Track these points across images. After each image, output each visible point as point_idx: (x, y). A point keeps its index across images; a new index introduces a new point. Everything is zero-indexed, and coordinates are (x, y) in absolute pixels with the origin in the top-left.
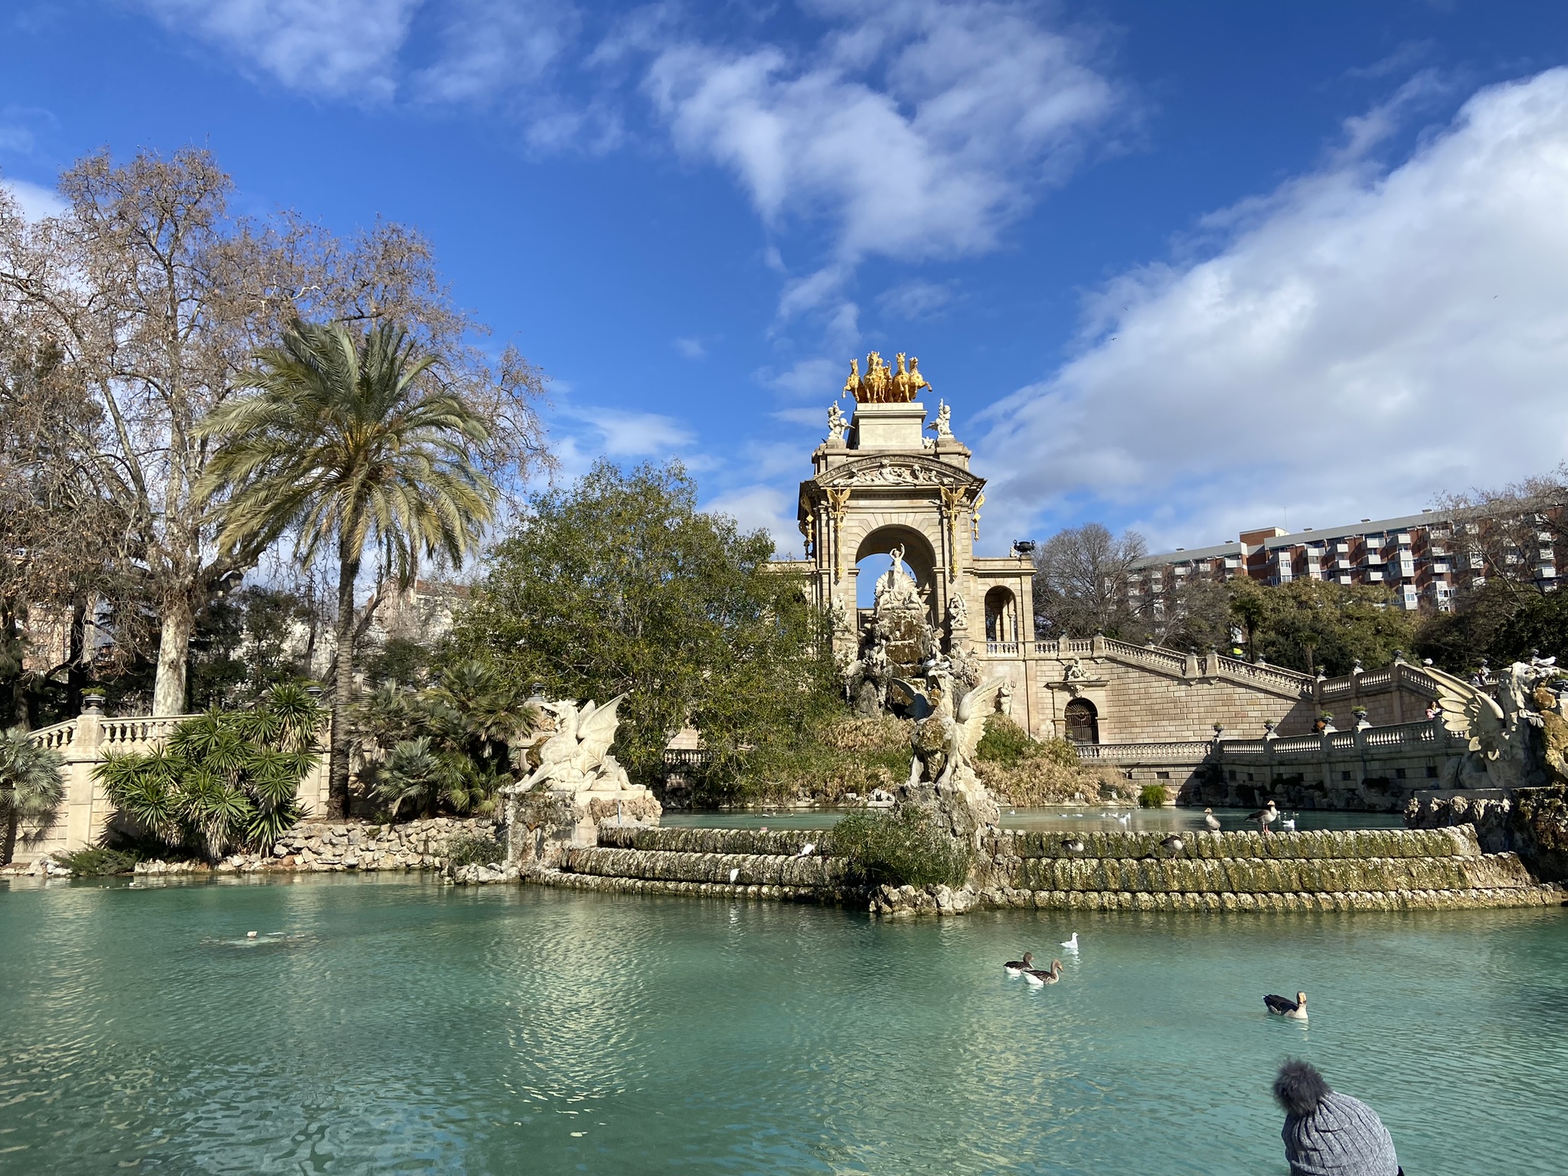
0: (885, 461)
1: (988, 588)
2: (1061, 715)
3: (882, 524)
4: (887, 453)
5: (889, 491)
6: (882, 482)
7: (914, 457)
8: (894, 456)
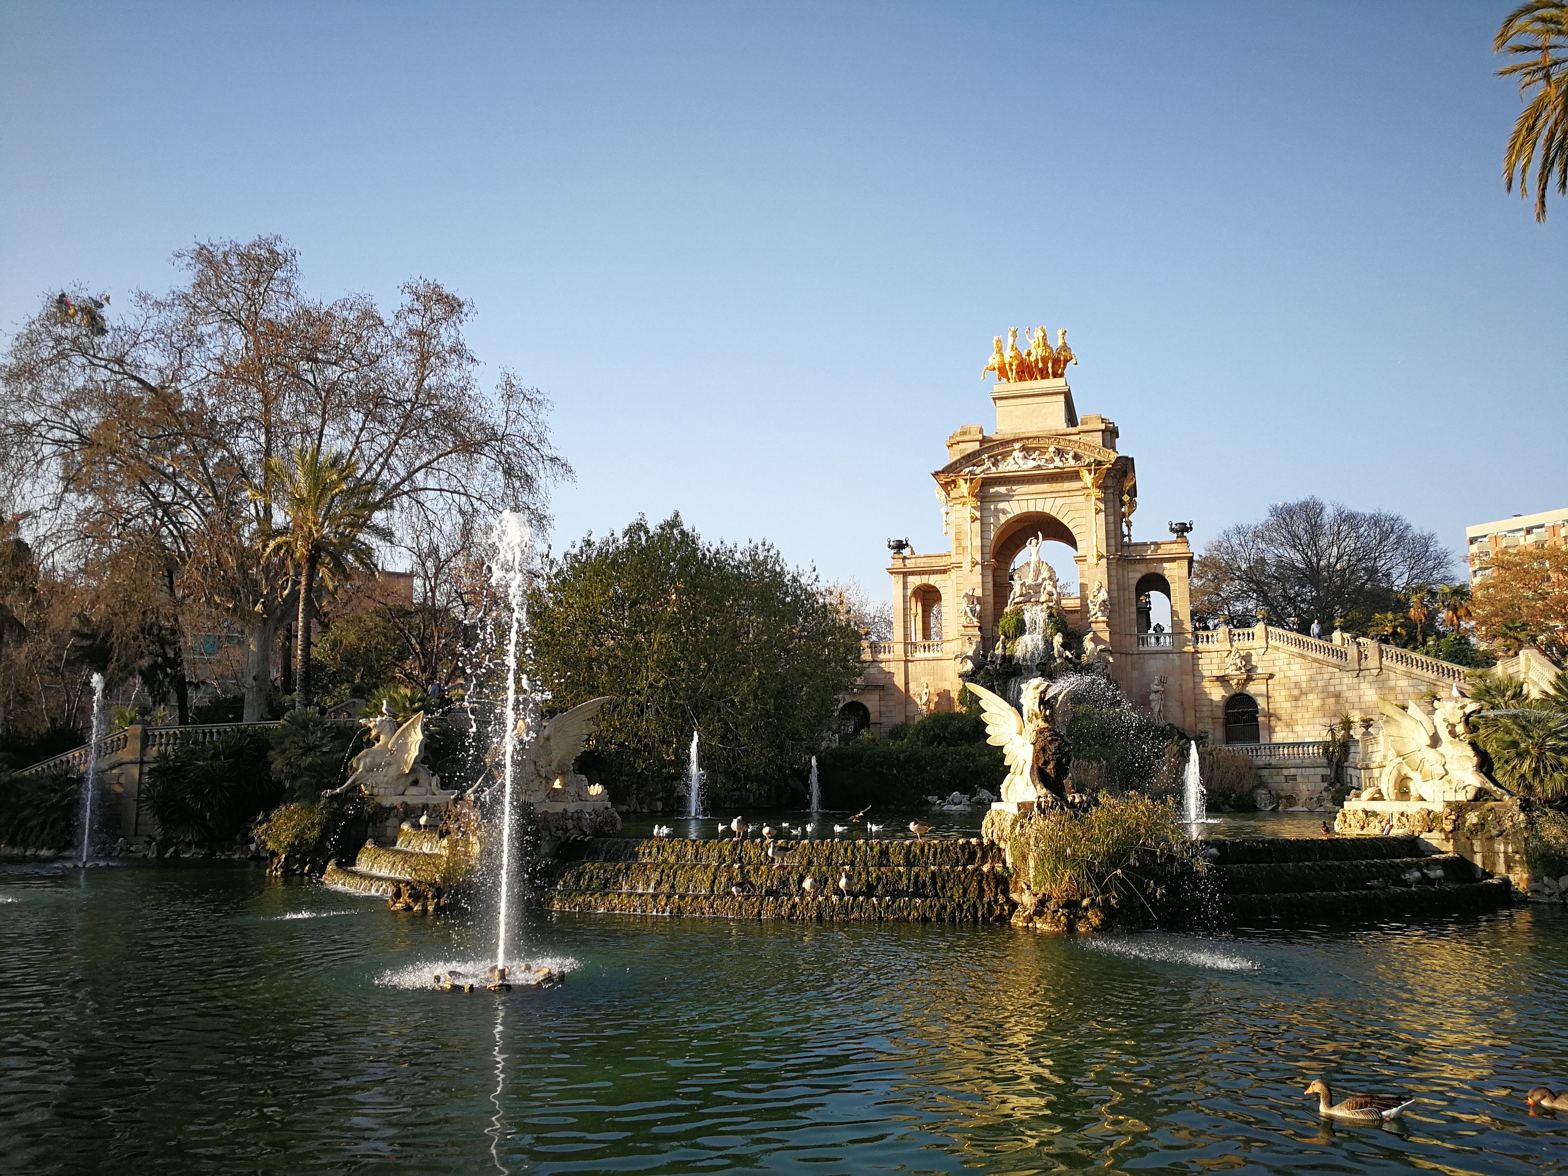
0: (1017, 446)
1: (1139, 576)
2: (1220, 713)
3: (1017, 512)
4: (1022, 436)
5: (1024, 476)
6: (1016, 467)
7: (1049, 438)
8: (1028, 438)
